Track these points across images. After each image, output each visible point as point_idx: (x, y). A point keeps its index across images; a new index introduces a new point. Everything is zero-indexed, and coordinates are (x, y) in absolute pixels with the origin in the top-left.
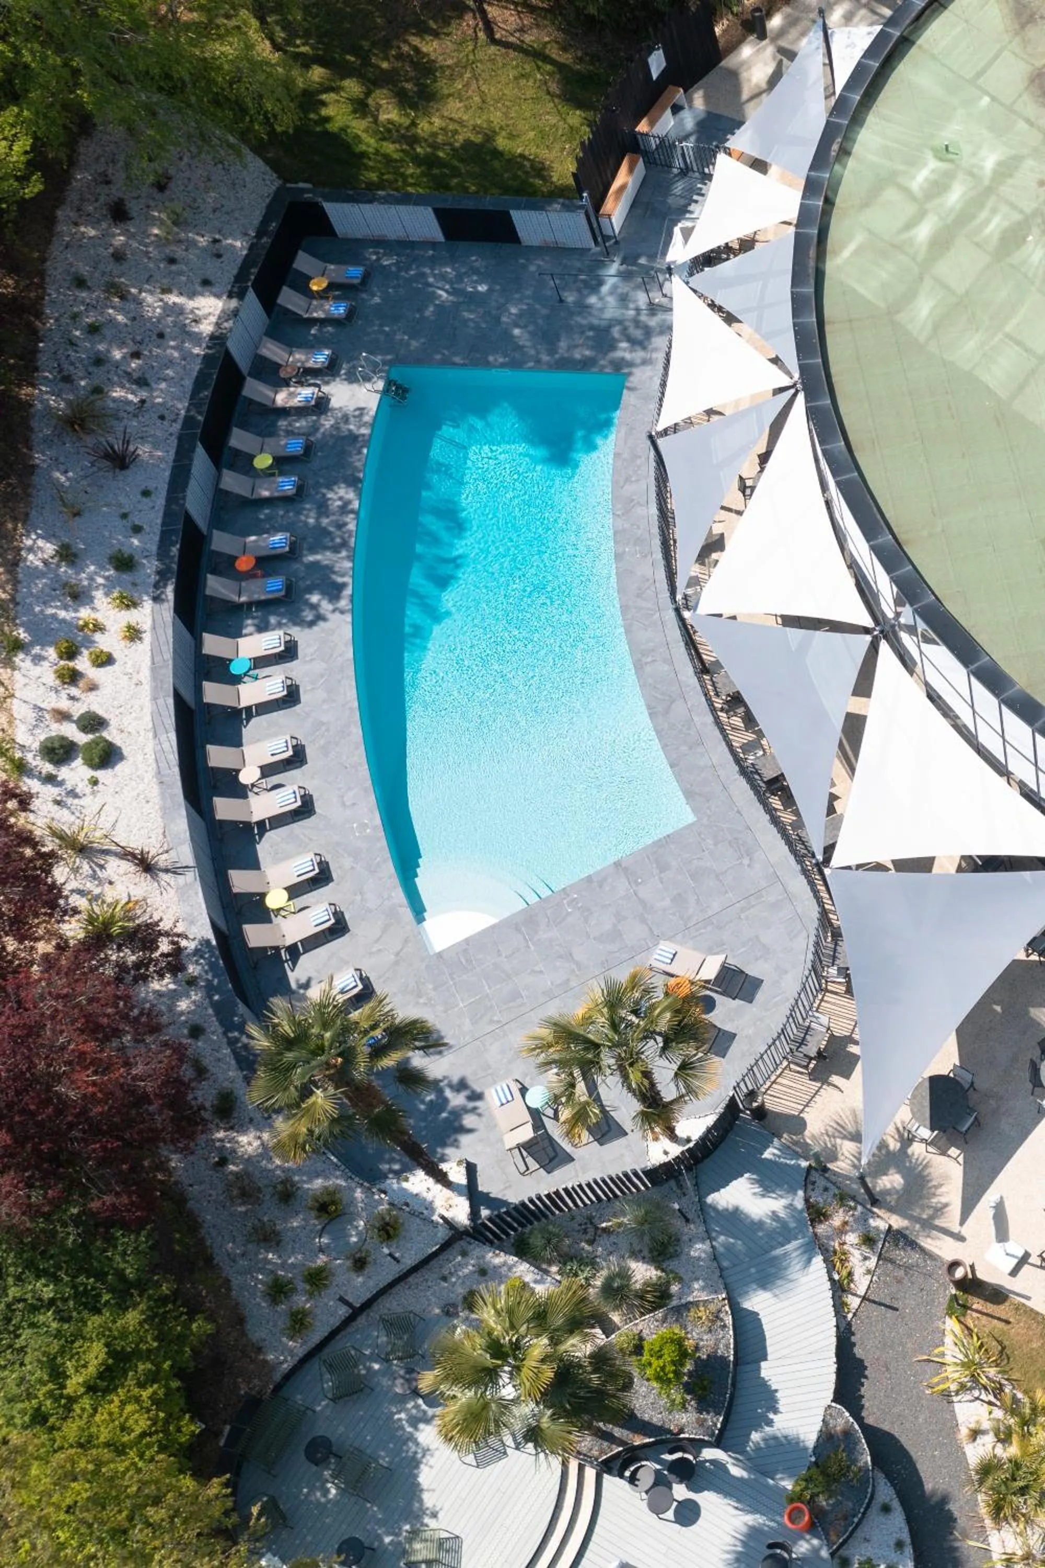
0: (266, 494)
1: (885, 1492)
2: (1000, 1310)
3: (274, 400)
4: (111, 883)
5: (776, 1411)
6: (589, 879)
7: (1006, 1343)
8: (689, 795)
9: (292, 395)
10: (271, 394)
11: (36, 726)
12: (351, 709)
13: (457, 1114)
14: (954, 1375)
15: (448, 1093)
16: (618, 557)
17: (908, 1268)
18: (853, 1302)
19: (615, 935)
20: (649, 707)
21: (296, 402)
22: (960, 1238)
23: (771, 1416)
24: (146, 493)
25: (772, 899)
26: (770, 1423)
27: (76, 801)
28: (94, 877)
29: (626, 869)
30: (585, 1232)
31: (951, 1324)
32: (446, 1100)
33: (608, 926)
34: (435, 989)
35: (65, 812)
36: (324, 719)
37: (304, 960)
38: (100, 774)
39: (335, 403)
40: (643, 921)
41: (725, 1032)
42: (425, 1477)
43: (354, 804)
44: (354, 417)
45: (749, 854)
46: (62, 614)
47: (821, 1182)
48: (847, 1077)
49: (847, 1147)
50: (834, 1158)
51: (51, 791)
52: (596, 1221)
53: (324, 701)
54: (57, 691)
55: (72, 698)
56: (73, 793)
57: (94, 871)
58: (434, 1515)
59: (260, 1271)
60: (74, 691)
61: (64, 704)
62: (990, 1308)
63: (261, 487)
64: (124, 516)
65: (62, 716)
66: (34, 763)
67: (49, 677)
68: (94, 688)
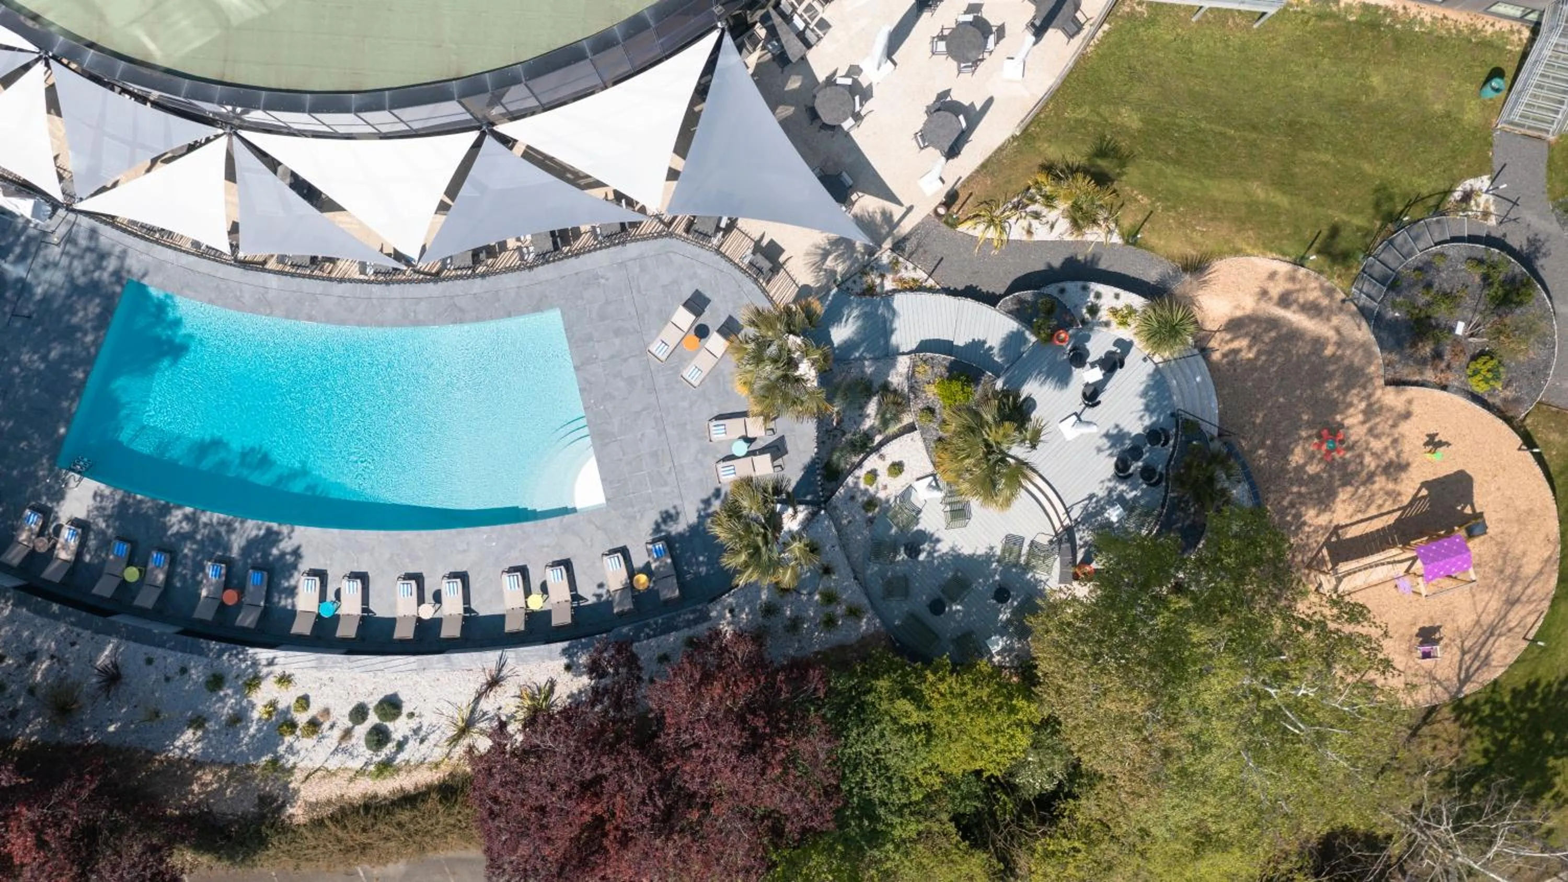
0: (161, 577)
1: (1052, 289)
2: (962, 196)
3: (65, 561)
4: (500, 708)
5: (984, 342)
6: (582, 390)
7: (983, 199)
8: (538, 308)
9: (65, 547)
10: (59, 562)
11: (351, 754)
14: (992, 233)
15: (710, 511)
16: (310, 318)
17: (919, 245)
18: (931, 282)
19: (631, 381)
20: (454, 322)
21: (73, 543)
22: (910, 209)
23: (987, 346)
24: (149, 661)
25: (637, 270)
26: (991, 348)
27: (424, 729)
29: (583, 364)
30: (835, 436)
31: (962, 228)
33: (622, 384)
34: (633, 506)
35: (431, 737)
36: (387, 556)
37: (581, 592)
38: (405, 710)
39: (81, 515)
40: (626, 360)
41: (726, 322)
42: (967, 551)
43: (465, 544)
44: (101, 501)
45: (597, 277)
46: (252, 730)
47: (849, 284)
48: (782, 251)
49: (830, 263)
50: (833, 273)
51: (412, 745)
52: (830, 428)
53: (371, 554)
54: (323, 737)
55: (332, 727)
56: (416, 731)
57: (486, 719)
58: (992, 548)
59: (813, 633)
60: (326, 726)
61: (337, 733)
62: (959, 202)
63: (155, 581)
64: (167, 679)
65: (347, 734)
66: (383, 756)
67: (308, 742)
68: (326, 712)
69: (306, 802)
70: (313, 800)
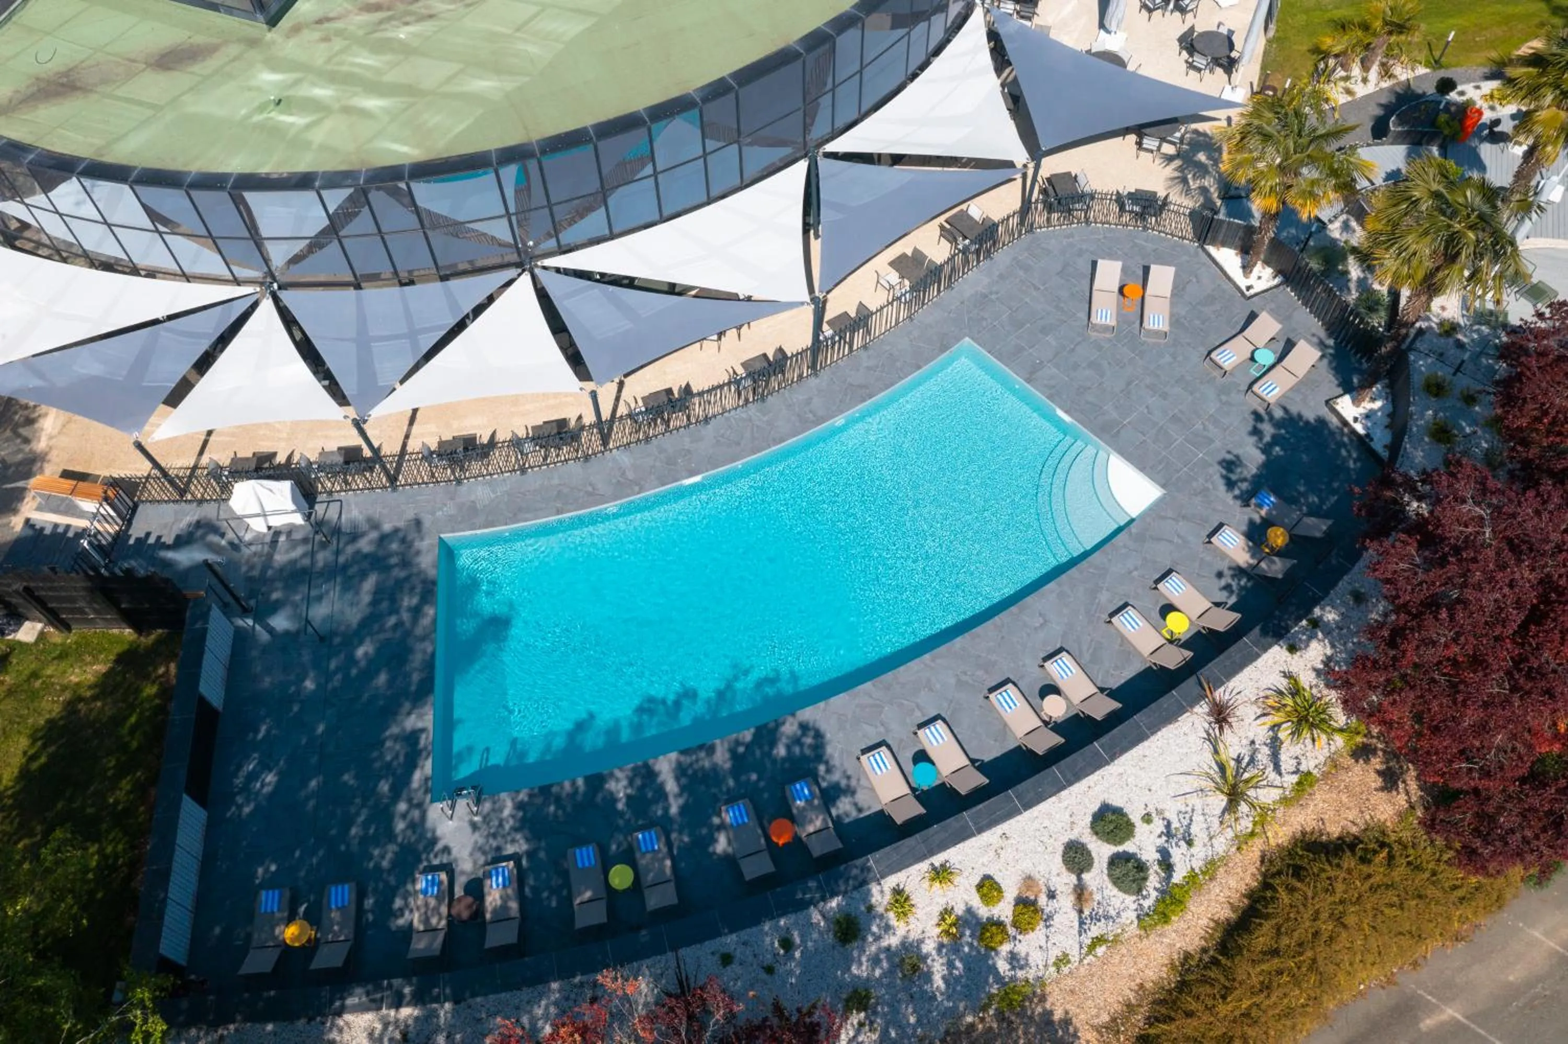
4: (1252, 743)
6: (1050, 397)
8: (945, 345)
11: (1108, 915)
12: (933, 660)
13: (1278, 424)
15: (1267, 439)
20: (863, 401)
24: (726, 960)
27: (1177, 825)
28: (1252, 760)
32: (1274, 437)
34: (1196, 479)
35: (1194, 829)
36: (953, 681)
38: (1135, 817)
40: (1073, 351)
43: (1040, 615)
51: (1178, 854)
53: (931, 690)
54: (1050, 917)
55: (1053, 897)
56: (1168, 833)
57: (1248, 764)
60: (1043, 899)
61: (1066, 902)
65: (1080, 892)
66: (1154, 894)
67: (1036, 937)
68: (1029, 881)
69: (1097, 1029)
70: (1105, 1018)
